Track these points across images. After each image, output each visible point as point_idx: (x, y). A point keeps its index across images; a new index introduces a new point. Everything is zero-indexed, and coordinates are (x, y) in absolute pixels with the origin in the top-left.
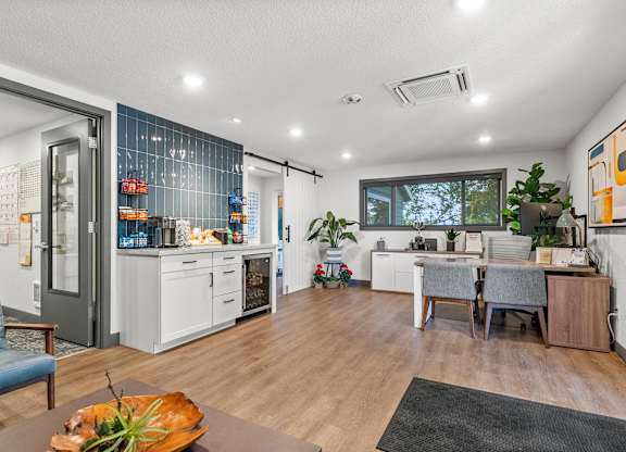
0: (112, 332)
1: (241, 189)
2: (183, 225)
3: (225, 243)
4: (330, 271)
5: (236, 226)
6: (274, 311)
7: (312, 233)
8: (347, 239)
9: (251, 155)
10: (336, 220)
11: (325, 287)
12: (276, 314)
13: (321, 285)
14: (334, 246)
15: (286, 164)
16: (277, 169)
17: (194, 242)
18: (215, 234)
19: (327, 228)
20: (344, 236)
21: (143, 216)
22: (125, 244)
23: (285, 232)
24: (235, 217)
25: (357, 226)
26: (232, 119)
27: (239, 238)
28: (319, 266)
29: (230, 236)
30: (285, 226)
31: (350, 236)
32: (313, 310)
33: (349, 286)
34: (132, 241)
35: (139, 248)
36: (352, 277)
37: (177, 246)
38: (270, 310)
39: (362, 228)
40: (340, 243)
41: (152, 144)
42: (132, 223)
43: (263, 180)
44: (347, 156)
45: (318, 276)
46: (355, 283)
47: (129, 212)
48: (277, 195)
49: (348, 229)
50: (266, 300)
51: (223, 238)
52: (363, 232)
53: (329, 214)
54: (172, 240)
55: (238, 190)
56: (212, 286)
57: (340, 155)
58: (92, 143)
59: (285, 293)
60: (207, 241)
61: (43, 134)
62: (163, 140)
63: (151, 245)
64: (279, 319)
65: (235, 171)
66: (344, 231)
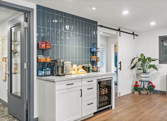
0: (34, 118)
1: (96, 44)
2: (68, 63)
3: (89, 72)
4: (142, 84)
5: (94, 63)
6: (113, 108)
7: (133, 65)
8: (152, 68)
9: (102, 26)
10: (146, 58)
11: (140, 93)
12: (115, 110)
13: (137, 92)
14: (144, 72)
15: (119, 30)
16: (114, 32)
17: (73, 72)
18: (83, 67)
19: (141, 62)
20: (151, 66)
21: (49, 60)
22: (40, 74)
23: (119, 65)
24: (94, 58)
25: (157, 61)
26: (91, 8)
27: (95, 69)
28: (137, 82)
29: (91, 68)
30: (118, 62)
31: (154, 67)
32: (135, 109)
33: (153, 94)
34: (43, 72)
35: (46, 76)
36: (155, 89)
37: (64, 75)
38: (111, 107)
39: (160, 62)
40: (148, 70)
41: (53, 23)
42: (44, 63)
43: (107, 38)
44: (153, 24)
45: (136, 88)
46: (156, 92)
47: (42, 58)
48: (114, 45)
49: (152, 63)
50: (109, 102)
51: (87, 69)
52: (161, 65)
53: (142, 55)
54: (62, 72)
55: (95, 44)
56: (81, 96)
57: (149, 24)
58: (26, 25)
59: (118, 96)
60: (79, 71)
61: (9, 22)
62: (58, 22)
63: (52, 74)
64: (117, 114)
65: (94, 35)
66: (150, 64)
